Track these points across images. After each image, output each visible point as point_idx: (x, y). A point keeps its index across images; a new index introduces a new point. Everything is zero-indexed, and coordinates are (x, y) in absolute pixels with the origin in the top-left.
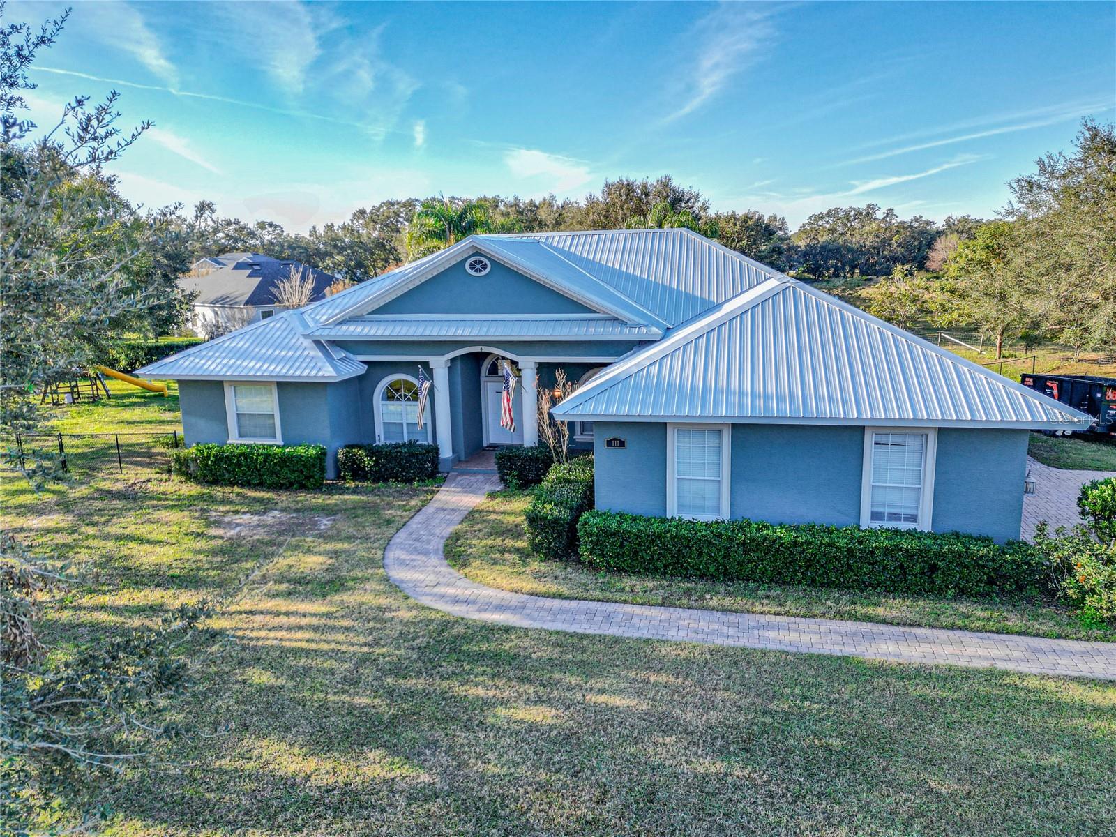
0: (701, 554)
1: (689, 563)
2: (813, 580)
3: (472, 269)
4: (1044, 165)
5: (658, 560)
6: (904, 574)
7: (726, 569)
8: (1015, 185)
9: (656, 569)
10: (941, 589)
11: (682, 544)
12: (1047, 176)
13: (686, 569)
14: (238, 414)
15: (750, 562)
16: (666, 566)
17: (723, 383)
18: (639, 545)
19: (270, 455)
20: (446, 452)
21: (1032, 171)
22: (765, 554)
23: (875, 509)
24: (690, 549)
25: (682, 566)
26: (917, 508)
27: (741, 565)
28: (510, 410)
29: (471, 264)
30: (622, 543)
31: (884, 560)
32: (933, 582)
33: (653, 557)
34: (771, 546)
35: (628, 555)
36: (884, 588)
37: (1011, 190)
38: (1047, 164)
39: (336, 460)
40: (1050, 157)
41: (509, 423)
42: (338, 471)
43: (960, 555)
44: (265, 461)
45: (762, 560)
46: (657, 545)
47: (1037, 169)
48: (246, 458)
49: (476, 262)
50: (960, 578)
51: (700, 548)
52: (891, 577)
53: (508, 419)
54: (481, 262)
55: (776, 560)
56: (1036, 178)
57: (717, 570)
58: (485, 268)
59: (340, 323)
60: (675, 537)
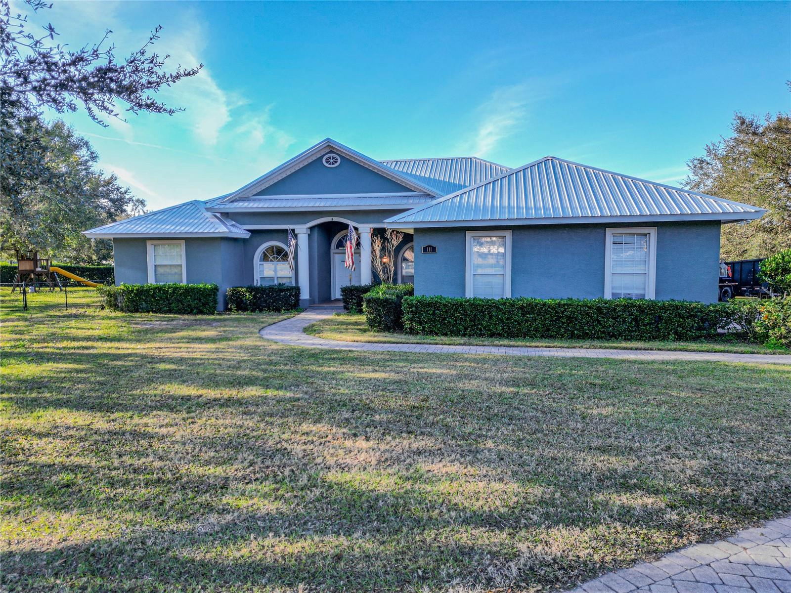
0: (491, 317)
1: (482, 325)
2: (573, 333)
3: (327, 162)
4: (710, 149)
5: (460, 324)
6: (637, 325)
7: (509, 329)
8: (691, 164)
9: (459, 331)
10: (664, 336)
11: (478, 310)
12: (712, 156)
13: (481, 330)
14: (155, 265)
15: (527, 321)
16: (466, 329)
17: (505, 203)
18: (446, 312)
19: (177, 288)
20: (305, 295)
21: (702, 154)
22: (538, 315)
23: (615, 291)
24: (483, 313)
25: (477, 328)
26: (644, 289)
27: (520, 325)
28: (352, 255)
29: (327, 159)
30: (434, 312)
31: (623, 315)
32: (659, 330)
33: (456, 322)
34: (542, 308)
35: (439, 321)
36: (623, 337)
37: (689, 168)
38: (711, 148)
39: (225, 296)
40: (714, 145)
41: (351, 264)
42: (226, 304)
43: (677, 308)
44: (174, 292)
45: (535, 320)
46: (459, 313)
47: (705, 153)
48: (160, 291)
49: (330, 158)
50: (678, 326)
51: (491, 313)
52: (628, 328)
53: (351, 261)
54: (333, 158)
55: (546, 319)
56: (705, 158)
57: (503, 329)
58: (336, 162)
59: (232, 202)
60: (473, 304)
